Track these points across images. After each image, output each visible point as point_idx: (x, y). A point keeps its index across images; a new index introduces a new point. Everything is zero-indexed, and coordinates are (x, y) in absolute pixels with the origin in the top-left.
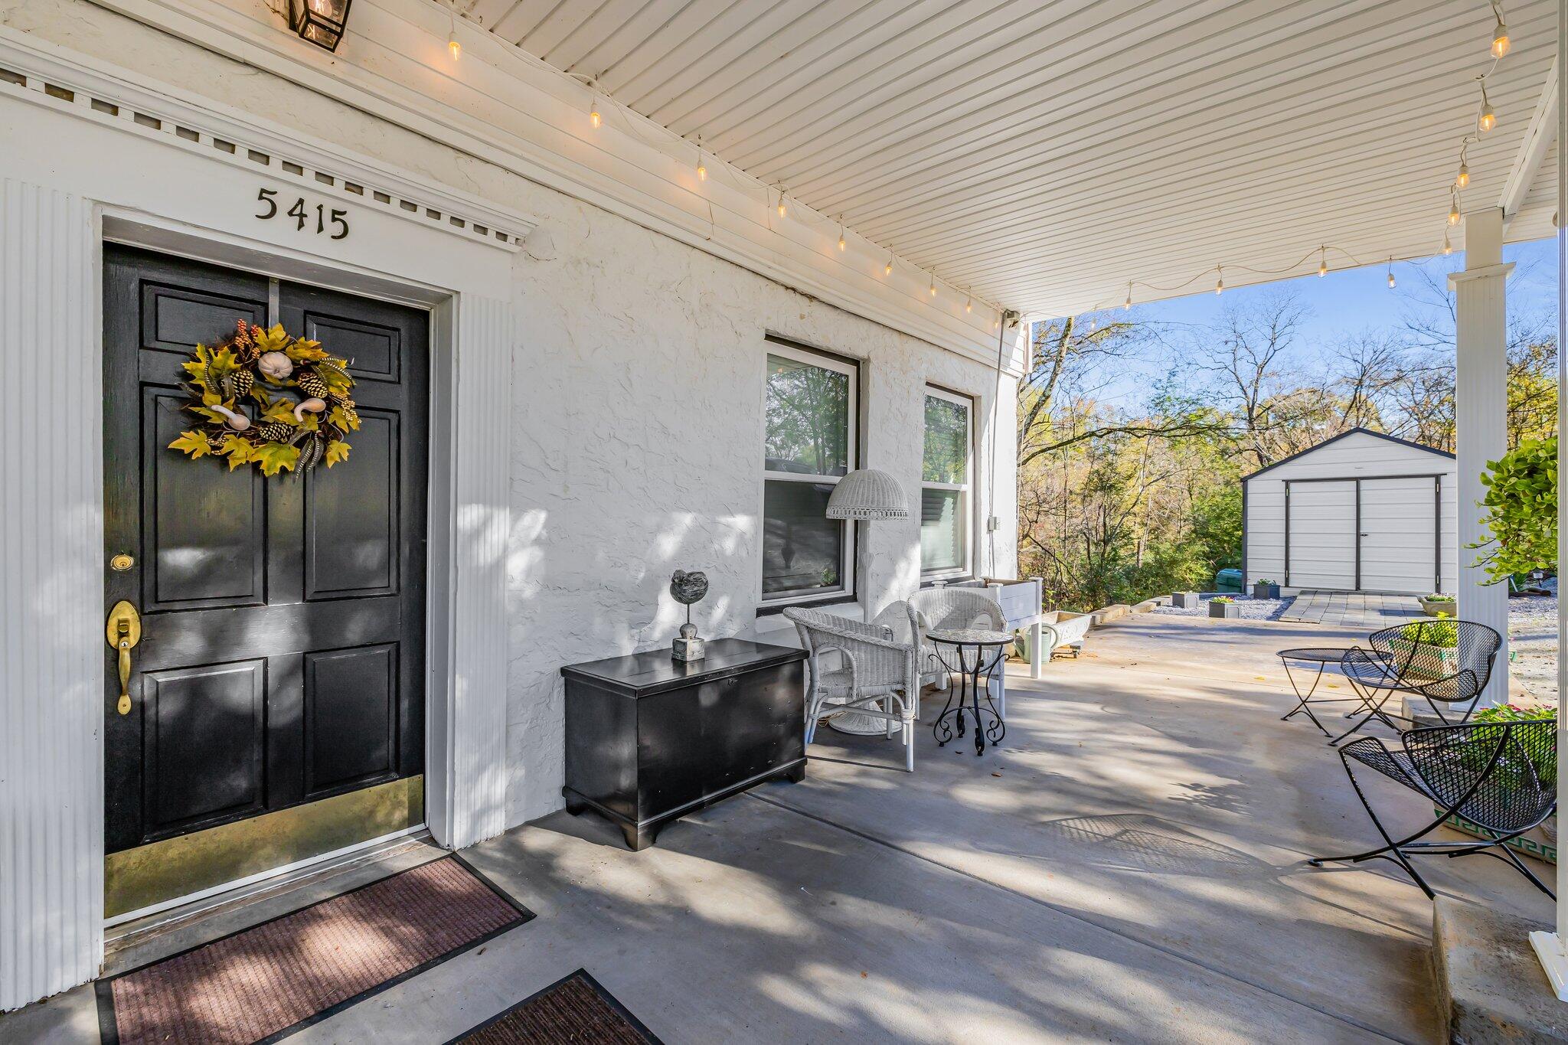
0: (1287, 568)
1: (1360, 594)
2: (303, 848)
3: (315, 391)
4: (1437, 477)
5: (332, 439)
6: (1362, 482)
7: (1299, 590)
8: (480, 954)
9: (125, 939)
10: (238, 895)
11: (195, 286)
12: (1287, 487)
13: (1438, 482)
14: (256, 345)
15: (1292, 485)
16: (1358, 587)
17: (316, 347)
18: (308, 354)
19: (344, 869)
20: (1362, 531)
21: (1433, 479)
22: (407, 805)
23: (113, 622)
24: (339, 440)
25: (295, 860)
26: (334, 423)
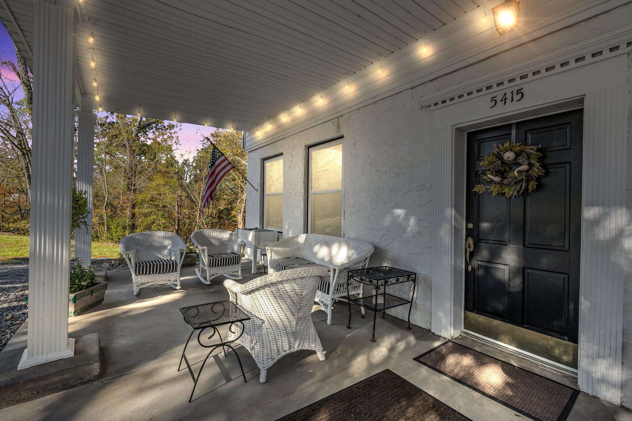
2: (521, 344)
3: (522, 162)
5: (531, 180)
8: (516, 415)
9: (465, 337)
10: (493, 345)
11: (489, 136)
14: (501, 151)
17: (520, 145)
18: (519, 149)
19: (533, 363)
22: (572, 355)
23: (467, 243)
24: (533, 181)
25: (516, 347)
26: (532, 174)
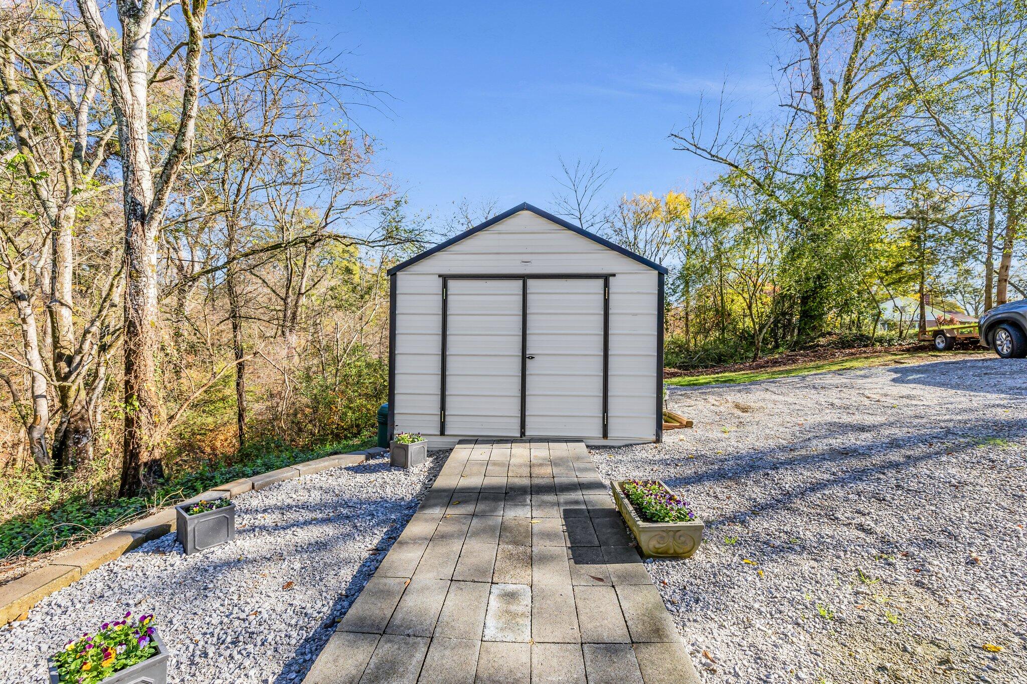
0: (443, 408)
1: (525, 442)
4: (606, 278)
6: (530, 282)
7: (457, 439)
12: (445, 286)
13: (606, 285)
15: (451, 284)
16: (523, 433)
20: (529, 352)
21: (601, 282)
